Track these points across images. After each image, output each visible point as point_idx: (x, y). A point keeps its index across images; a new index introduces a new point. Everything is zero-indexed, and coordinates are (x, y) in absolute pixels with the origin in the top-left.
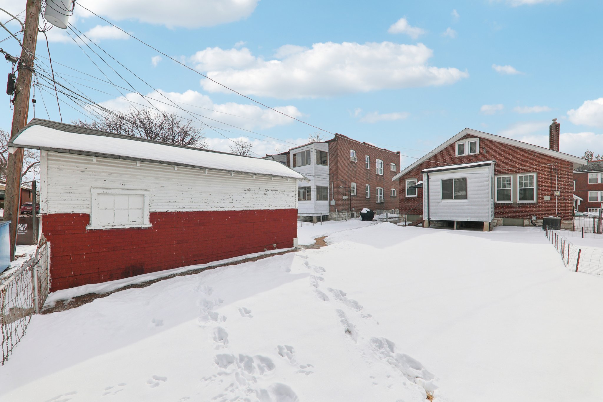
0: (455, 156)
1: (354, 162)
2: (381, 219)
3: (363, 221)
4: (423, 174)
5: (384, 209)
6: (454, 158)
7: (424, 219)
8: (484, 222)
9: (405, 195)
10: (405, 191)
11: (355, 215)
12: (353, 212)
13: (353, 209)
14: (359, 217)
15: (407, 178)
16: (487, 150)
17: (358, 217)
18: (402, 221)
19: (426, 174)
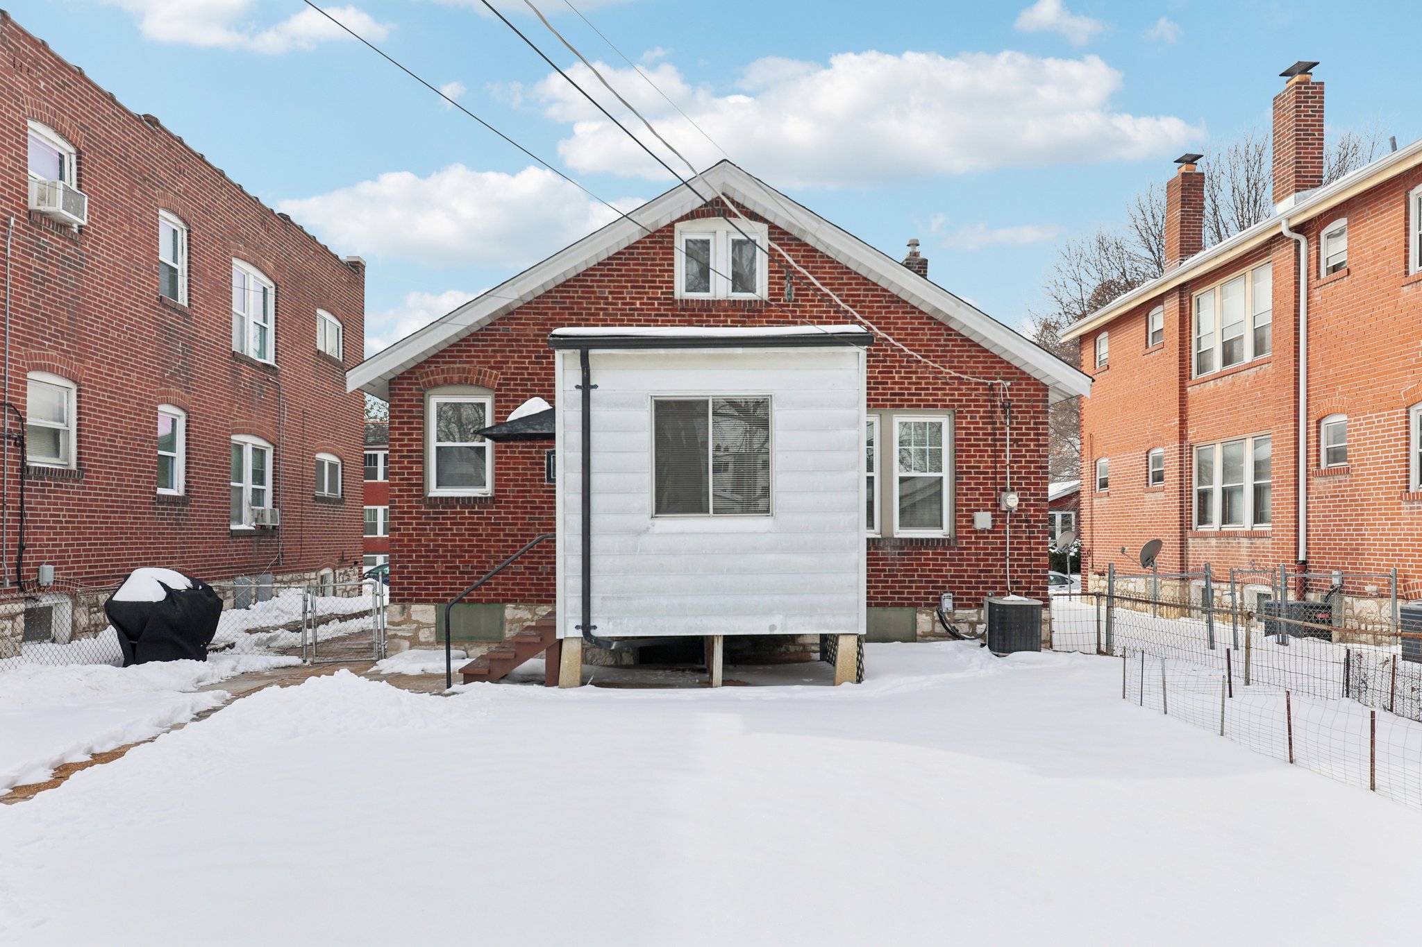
0: (673, 293)
1: (64, 226)
2: (264, 636)
3: (125, 665)
4: (559, 354)
5: (277, 569)
6: (671, 302)
7: (559, 636)
8: (836, 637)
9: (422, 486)
10: (422, 462)
11: (63, 614)
12: (46, 601)
13: (48, 574)
14: (96, 629)
15: (436, 385)
16: (797, 289)
17: (84, 630)
18: (407, 643)
19: (573, 355)
